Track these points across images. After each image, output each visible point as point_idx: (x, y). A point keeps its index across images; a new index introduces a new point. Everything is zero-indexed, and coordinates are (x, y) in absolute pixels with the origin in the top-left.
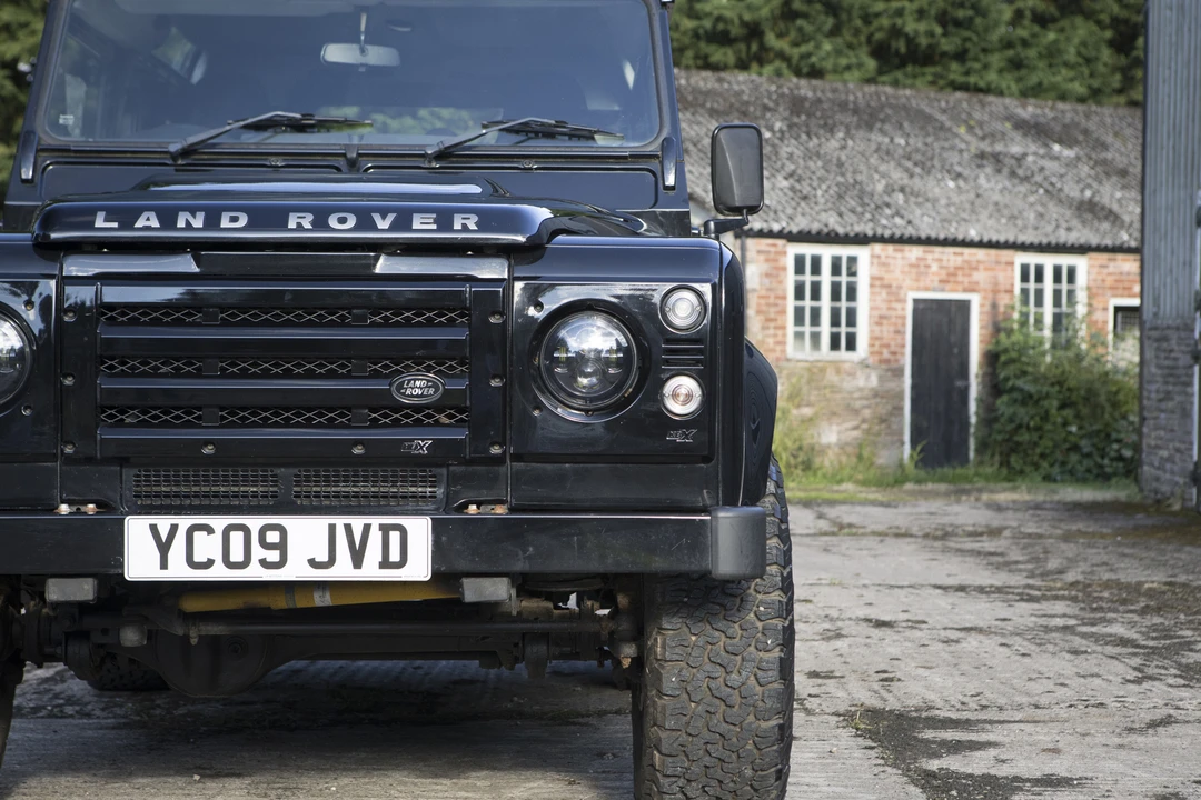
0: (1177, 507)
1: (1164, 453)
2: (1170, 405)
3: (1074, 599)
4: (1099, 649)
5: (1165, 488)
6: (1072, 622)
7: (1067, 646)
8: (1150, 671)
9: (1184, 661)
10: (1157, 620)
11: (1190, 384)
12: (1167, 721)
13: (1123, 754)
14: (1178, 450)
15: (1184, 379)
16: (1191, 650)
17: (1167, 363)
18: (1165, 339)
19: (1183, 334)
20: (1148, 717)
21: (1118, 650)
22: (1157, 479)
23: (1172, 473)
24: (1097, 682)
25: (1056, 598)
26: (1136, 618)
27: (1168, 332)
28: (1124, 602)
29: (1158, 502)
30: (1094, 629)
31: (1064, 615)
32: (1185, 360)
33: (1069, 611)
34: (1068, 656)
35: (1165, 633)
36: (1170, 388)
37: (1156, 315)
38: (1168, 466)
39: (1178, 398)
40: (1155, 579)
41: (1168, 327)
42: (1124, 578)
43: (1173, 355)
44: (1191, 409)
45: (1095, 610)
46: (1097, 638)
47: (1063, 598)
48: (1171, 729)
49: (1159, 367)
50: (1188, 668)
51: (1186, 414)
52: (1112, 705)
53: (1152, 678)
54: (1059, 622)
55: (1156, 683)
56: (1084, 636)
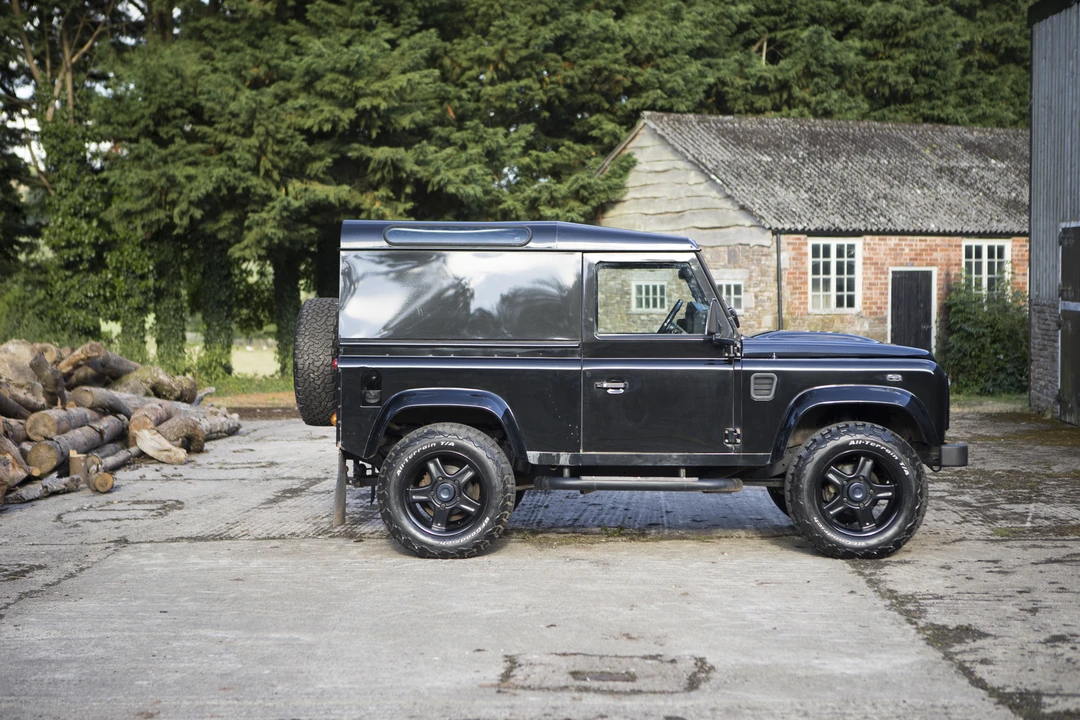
0: (1049, 417)
1: (1043, 383)
2: (1046, 353)
3: (952, 481)
4: (951, 508)
5: (1043, 405)
6: (945, 494)
7: (936, 506)
8: (968, 518)
9: (988, 513)
10: (989, 492)
11: (1056, 341)
12: (960, 540)
13: (936, 552)
14: (1050, 382)
15: (1052, 338)
16: (997, 508)
17: (1044, 327)
18: (1042, 312)
19: (1052, 310)
20: (954, 538)
21: (960, 508)
22: (1039, 399)
23: (1047, 395)
24: (942, 523)
25: (944, 481)
26: (979, 491)
27: (1045, 308)
28: (978, 482)
29: (1039, 412)
30: (953, 498)
31: (944, 491)
32: (1053, 326)
33: (946, 488)
34: (934, 511)
35: (988, 499)
36: (1046, 342)
37: (1037, 296)
38: (1045, 391)
39: (1050, 350)
40: (1005, 468)
41: (1044, 305)
42: (987, 468)
43: (1047, 322)
44: (1057, 357)
45: (959, 487)
46: (952, 502)
47: (948, 480)
48: (961, 543)
49: (1039, 329)
50: (988, 516)
51: (1054, 360)
52: (942, 532)
53: (967, 522)
54: (938, 494)
55: (969, 524)
56: (947, 501)
